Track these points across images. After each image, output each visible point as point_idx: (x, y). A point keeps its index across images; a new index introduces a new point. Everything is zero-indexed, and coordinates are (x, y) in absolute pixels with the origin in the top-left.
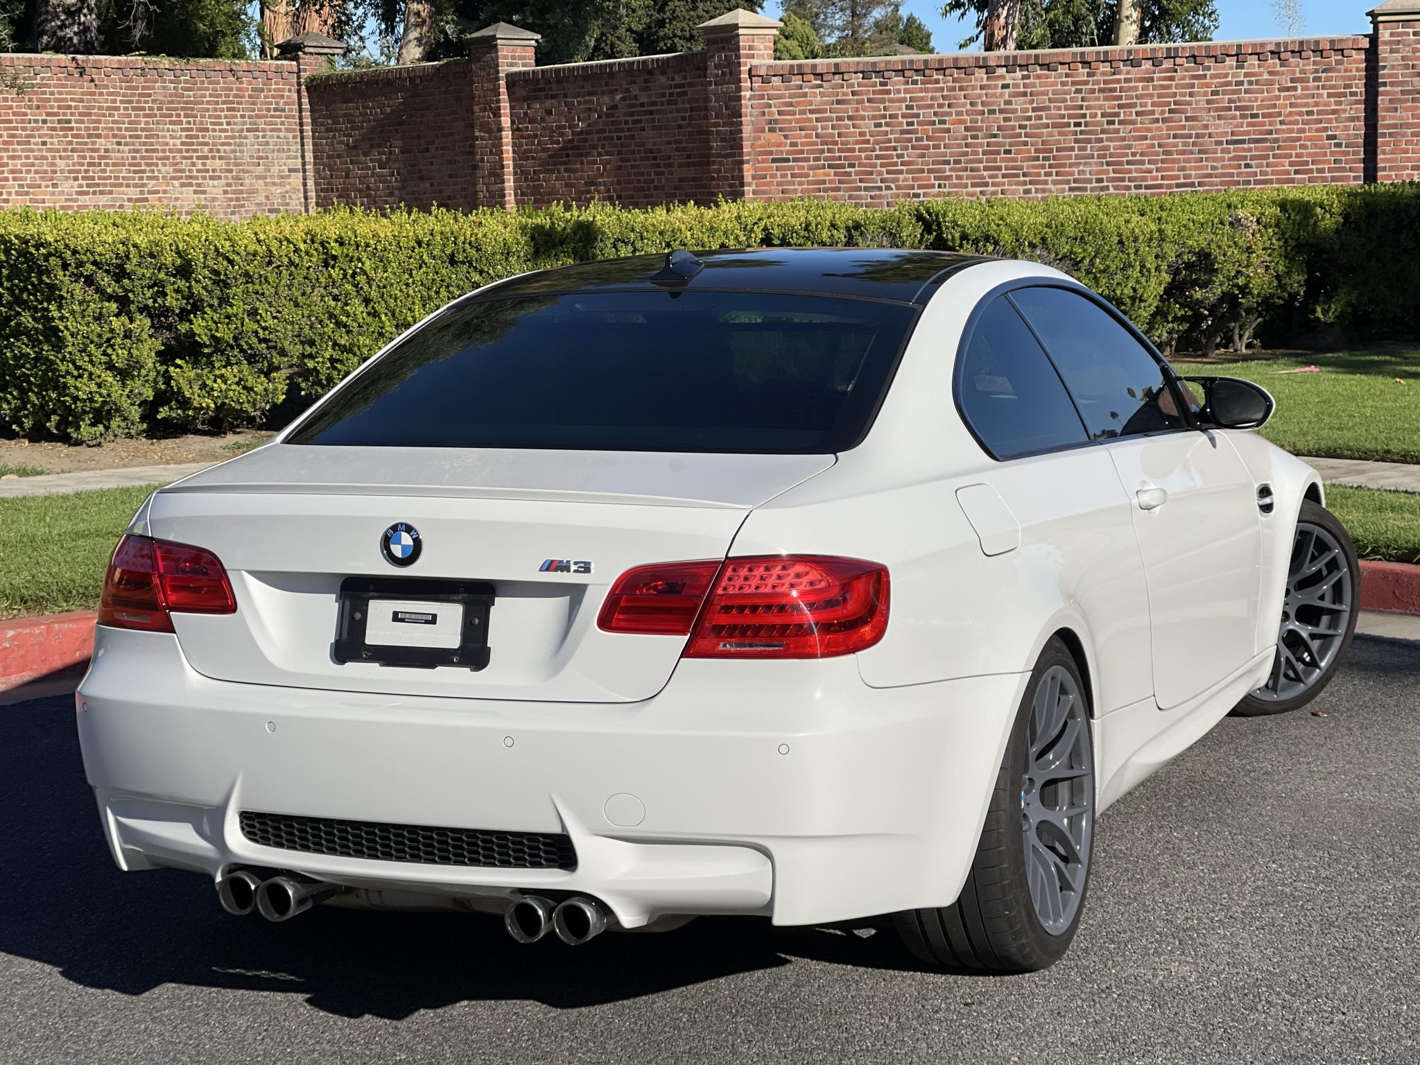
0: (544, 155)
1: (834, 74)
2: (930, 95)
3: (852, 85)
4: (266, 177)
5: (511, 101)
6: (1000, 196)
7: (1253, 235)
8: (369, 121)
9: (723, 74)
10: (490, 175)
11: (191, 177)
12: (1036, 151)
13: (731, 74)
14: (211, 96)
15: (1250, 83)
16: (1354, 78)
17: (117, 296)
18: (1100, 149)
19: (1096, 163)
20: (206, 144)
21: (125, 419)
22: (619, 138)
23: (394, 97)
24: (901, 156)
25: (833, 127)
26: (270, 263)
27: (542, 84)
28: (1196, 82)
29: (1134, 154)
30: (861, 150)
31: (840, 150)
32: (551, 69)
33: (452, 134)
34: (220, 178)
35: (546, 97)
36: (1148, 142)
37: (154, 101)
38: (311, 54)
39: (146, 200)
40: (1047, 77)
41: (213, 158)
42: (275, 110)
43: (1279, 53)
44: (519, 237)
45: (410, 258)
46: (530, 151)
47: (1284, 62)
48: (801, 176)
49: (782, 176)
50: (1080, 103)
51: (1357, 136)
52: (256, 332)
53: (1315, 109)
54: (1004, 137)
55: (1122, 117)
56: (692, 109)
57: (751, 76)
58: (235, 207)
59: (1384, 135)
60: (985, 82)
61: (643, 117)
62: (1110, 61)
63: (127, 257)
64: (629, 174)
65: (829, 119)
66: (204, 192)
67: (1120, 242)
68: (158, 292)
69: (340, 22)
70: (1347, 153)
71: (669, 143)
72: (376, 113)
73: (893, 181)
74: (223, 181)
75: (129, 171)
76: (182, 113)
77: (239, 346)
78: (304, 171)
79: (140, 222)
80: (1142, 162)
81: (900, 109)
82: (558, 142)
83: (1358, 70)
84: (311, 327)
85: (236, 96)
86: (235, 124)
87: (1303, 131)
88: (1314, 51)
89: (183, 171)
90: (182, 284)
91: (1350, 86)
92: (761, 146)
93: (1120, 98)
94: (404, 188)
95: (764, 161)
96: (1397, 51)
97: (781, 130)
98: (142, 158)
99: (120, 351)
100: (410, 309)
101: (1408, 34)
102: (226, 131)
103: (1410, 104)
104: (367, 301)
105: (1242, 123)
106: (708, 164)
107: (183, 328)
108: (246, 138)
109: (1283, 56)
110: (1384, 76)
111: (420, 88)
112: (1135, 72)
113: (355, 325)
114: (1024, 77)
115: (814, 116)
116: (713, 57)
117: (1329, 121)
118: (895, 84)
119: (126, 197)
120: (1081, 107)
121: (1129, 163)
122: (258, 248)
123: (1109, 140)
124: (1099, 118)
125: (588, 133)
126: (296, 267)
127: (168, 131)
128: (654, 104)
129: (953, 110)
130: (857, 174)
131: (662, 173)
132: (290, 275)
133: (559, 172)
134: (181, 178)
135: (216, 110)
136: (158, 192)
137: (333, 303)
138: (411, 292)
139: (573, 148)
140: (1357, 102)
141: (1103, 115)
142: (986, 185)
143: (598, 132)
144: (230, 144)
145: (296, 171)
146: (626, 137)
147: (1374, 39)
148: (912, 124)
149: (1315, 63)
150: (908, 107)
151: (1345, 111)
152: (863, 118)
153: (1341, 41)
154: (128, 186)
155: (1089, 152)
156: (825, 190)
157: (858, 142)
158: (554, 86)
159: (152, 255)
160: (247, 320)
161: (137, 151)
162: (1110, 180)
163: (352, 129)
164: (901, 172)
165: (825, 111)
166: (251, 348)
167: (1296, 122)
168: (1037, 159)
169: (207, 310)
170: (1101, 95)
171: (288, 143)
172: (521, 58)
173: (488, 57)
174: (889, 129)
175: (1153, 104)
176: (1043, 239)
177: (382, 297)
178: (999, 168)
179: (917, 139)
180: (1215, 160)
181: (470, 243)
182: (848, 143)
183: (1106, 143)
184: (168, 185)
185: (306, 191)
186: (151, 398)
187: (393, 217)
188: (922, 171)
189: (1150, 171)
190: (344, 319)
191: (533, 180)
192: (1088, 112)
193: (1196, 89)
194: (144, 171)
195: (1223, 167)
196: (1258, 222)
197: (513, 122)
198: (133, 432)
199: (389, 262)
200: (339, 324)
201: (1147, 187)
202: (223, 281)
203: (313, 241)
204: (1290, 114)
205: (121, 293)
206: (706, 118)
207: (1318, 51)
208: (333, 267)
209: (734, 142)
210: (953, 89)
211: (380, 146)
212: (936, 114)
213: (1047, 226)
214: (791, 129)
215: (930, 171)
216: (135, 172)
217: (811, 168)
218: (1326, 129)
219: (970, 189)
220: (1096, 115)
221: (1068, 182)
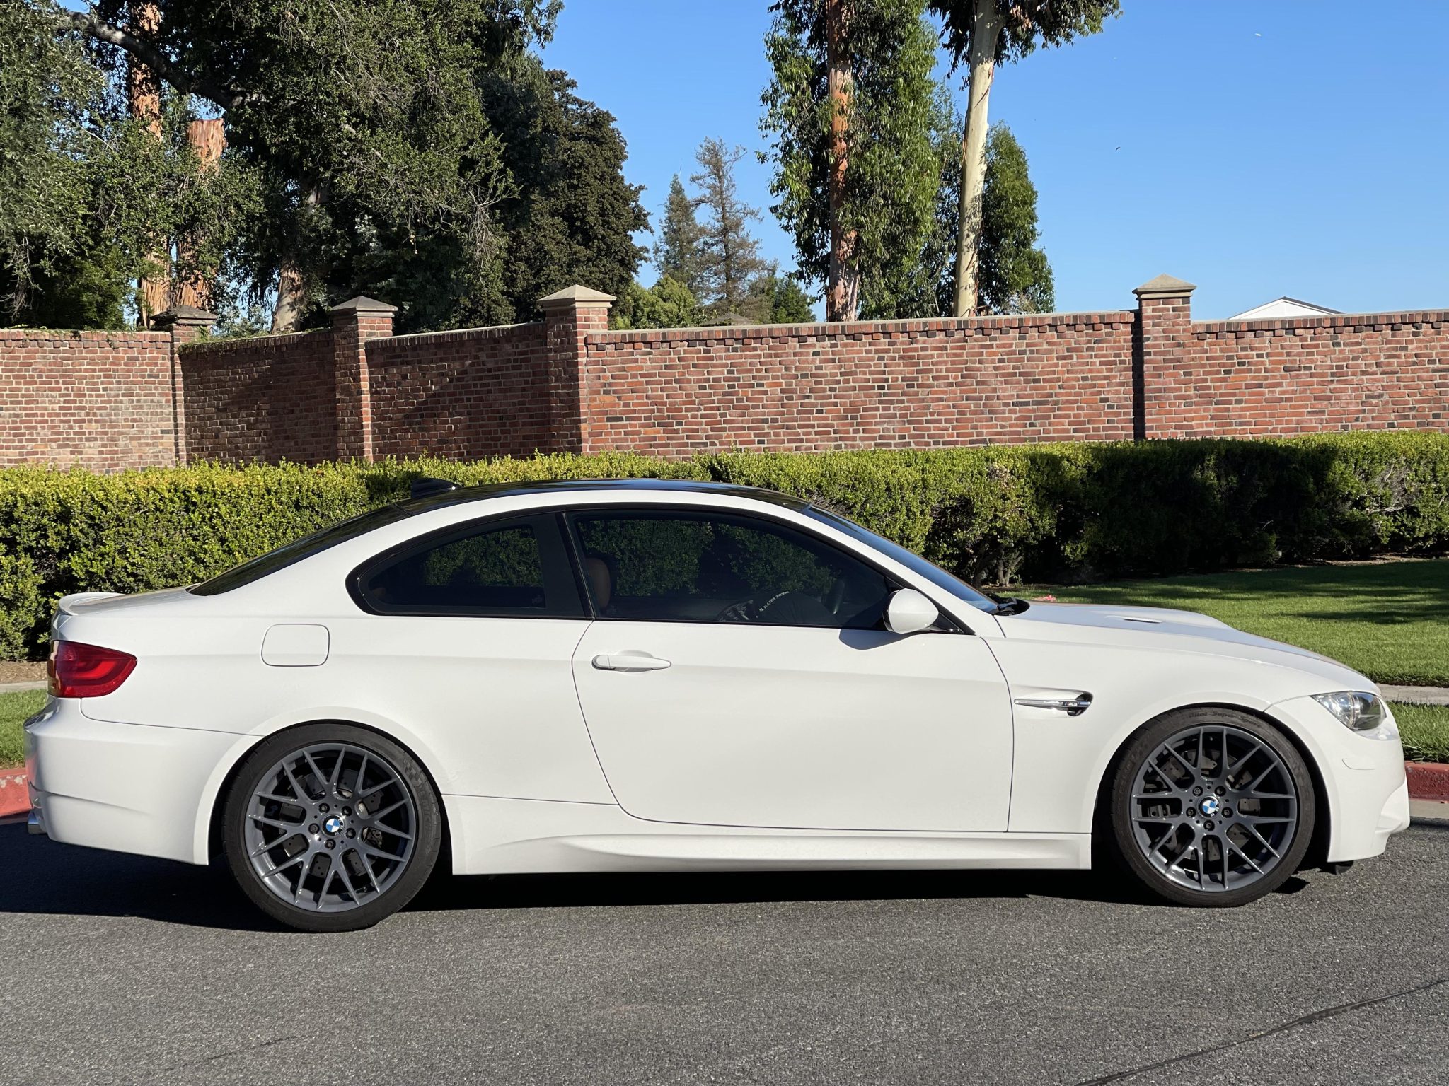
0: (400, 416)
1: (662, 342)
2: (749, 361)
3: (679, 352)
4: (139, 438)
5: (370, 366)
6: (814, 451)
7: (1007, 484)
8: (238, 386)
9: (562, 342)
10: (350, 434)
11: (68, 439)
12: (845, 411)
13: (569, 342)
14: (88, 364)
15: (1032, 352)
16: (1122, 348)
17: (6, 538)
18: (902, 409)
19: (898, 422)
20: (83, 408)
21: (10, 644)
22: (469, 400)
23: (261, 363)
24: (724, 415)
25: (662, 390)
26: (138, 509)
27: (398, 352)
28: (984, 351)
29: (932, 414)
30: (687, 410)
31: (668, 410)
32: (406, 338)
33: (315, 397)
34: (96, 439)
35: (402, 363)
36: (944, 403)
37: (34, 370)
38: (184, 325)
39: (25, 460)
40: (853, 345)
41: (90, 421)
42: (150, 376)
43: (1056, 326)
44: (356, 485)
45: (261, 503)
46: (387, 412)
47: (1060, 334)
48: (633, 433)
49: (616, 434)
50: (883, 369)
51: (1126, 399)
52: (125, 568)
53: (1089, 375)
54: (816, 398)
55: (920, 382)
56: (534, 374)
57: (586, 344)
58: (110, 466)
59: (1150, 398)
60: (798, 350)
61: (490, 381)
62: (908, 332)
63: (15, 505)
64: (478, 433)
65: (659, 383)
66: (80, 453)
67: (888, 489)
68: (41, 535)
69: (215, 294)
70: (1119, 414)
71: (513, 404)
72: (245, 379)
73: (717, 437)
74: (99, 442)
75: (9, 434)
76: (61, 381)
77: (110, 580)
78: (177, 432)
79: (27, 476)
80: (939, 421)
81: (723, 373)
82: (413, 404)
83: (1125, 341)
84: (174, 563)
85: (112, 364)
86: (111, 390)
87: (1079, 394)
88: (1086, 325)
89: (61, 433)
90: (62, 527)
91: (1119, 355)
92: (598, 406)
93: (918, 364)
94: (270, 447)
95: (599, 420)
96: (1158, 324)
97: (615, 392)
98: (22, 422)
99: (7, 585)
100: (260, 548)
101: (1168, 310)
102: (102, 396)
103: (1171, 371)
104: (222, 541)
105: (1026, 387)
106: (549, 423)
107: (62, 565)
108: (121, 402)
109: (1059, 329)
110: (1148, 347)
111: (286, 355)
112: (930, 342)
113: (212, 561)
114: (833, 345)
115: (644, 380)
116: (552, 327)
117: (1102, 386)
118: (717, 351)
119: (6, 458)
120: (884, 373)
121: (927, 421)
122: (128, 497)
123: (909, 401)
124: (900, 382)
125: (441, 395)
126: (161, 512)
127: (47, 396)
128: (499, 369)
129: (770, 374)
130: (684, 431)
131: (508, 432)
132: (156, 519)
133: (414, 431)
134: (58, 440)
135: (93, 377)
136: (36, 453)
137: (193, 543)
138: (261, 533)
139: (426, 410)
140: (1126, 369)
141: (903, 380)
142: (801, 441)
143: (450, 394)
144: (106, 408)
145: (168, 432)
146: (475, 399)
147: (1138, 314)
148: (733, 386)
149: (1087, 335)
150: (729, 372)
151: (1115, 377)
152: (689, 381)
153: (1109, 316)
154: (8, 448)
155: (892, 412)
156: (656, 446)
157: (685, 403)
158: (409, 353)
159: (36, 504)
160: (117, 558)
161: (17, 416)
162: (911, 437)
163: (222, 393)
164: (723, 430)
165: (655, 375)
166: (121, 581)
167: (1073, 387)
168: (846, 418)
169: (83, 549)
170: (901, 362)
171: (161, 407)
172: (379, 328)
173: (348, 328)
174: (712, 391)
175: (947, 370)
176: (819, 487)
177: (236, 537)
178: (812, 426)
179: (738, 400)
180: (1004, 419)
181: (313, 491)
182: (675, 404)
183: (906, 404)
184: (46, 447)
185: (177, 452)
186: (33, 626)
187: (246, 470)
188: (743, 428)
189: (947, 429)
190: (202, 555)
191: (390, 438)
192: (890, 377)
193: (984, 357)
194: (24, 434)
195: (1011, 426)
196: (1012, 473)
197: (371, 386)
198: (16, 655)
199: (243, 507)
200: (198, 560)
201: (944, 443)
202: (97, 524)
203: (176, 491)
204: (1068, 379)
205: (9, 536)
206: (547, 381)
207: (1090, 325)
208: (193, 512)
209: (572, 403)
210: (770, 355)
211: (247, 408)
212: (754, 378)
213: (822, 475)
214: (623, 391)
215: (749, 428)
216: (15, 435)
217: (643, 426)
218: (1099, 393)
219: (786, 445)
220: (897, 379)
221: (874, 439)
